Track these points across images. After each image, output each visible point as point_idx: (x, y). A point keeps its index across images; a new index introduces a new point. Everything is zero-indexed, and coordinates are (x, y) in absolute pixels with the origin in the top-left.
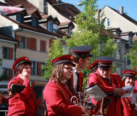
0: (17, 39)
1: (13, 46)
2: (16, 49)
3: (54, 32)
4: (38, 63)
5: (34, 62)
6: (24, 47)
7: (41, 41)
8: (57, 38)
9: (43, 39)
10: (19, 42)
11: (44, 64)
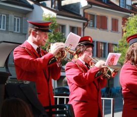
0: (85, 17)
1: (81, 26)
2: (84, 29)
3: (127, 8)
4: (109, 44)
5: (105, 44)
6: (93, 26)
7: (112, 19)
8: (133, 14)
9: (115, 17)
10: (88, 21)
11: (116, 45)
